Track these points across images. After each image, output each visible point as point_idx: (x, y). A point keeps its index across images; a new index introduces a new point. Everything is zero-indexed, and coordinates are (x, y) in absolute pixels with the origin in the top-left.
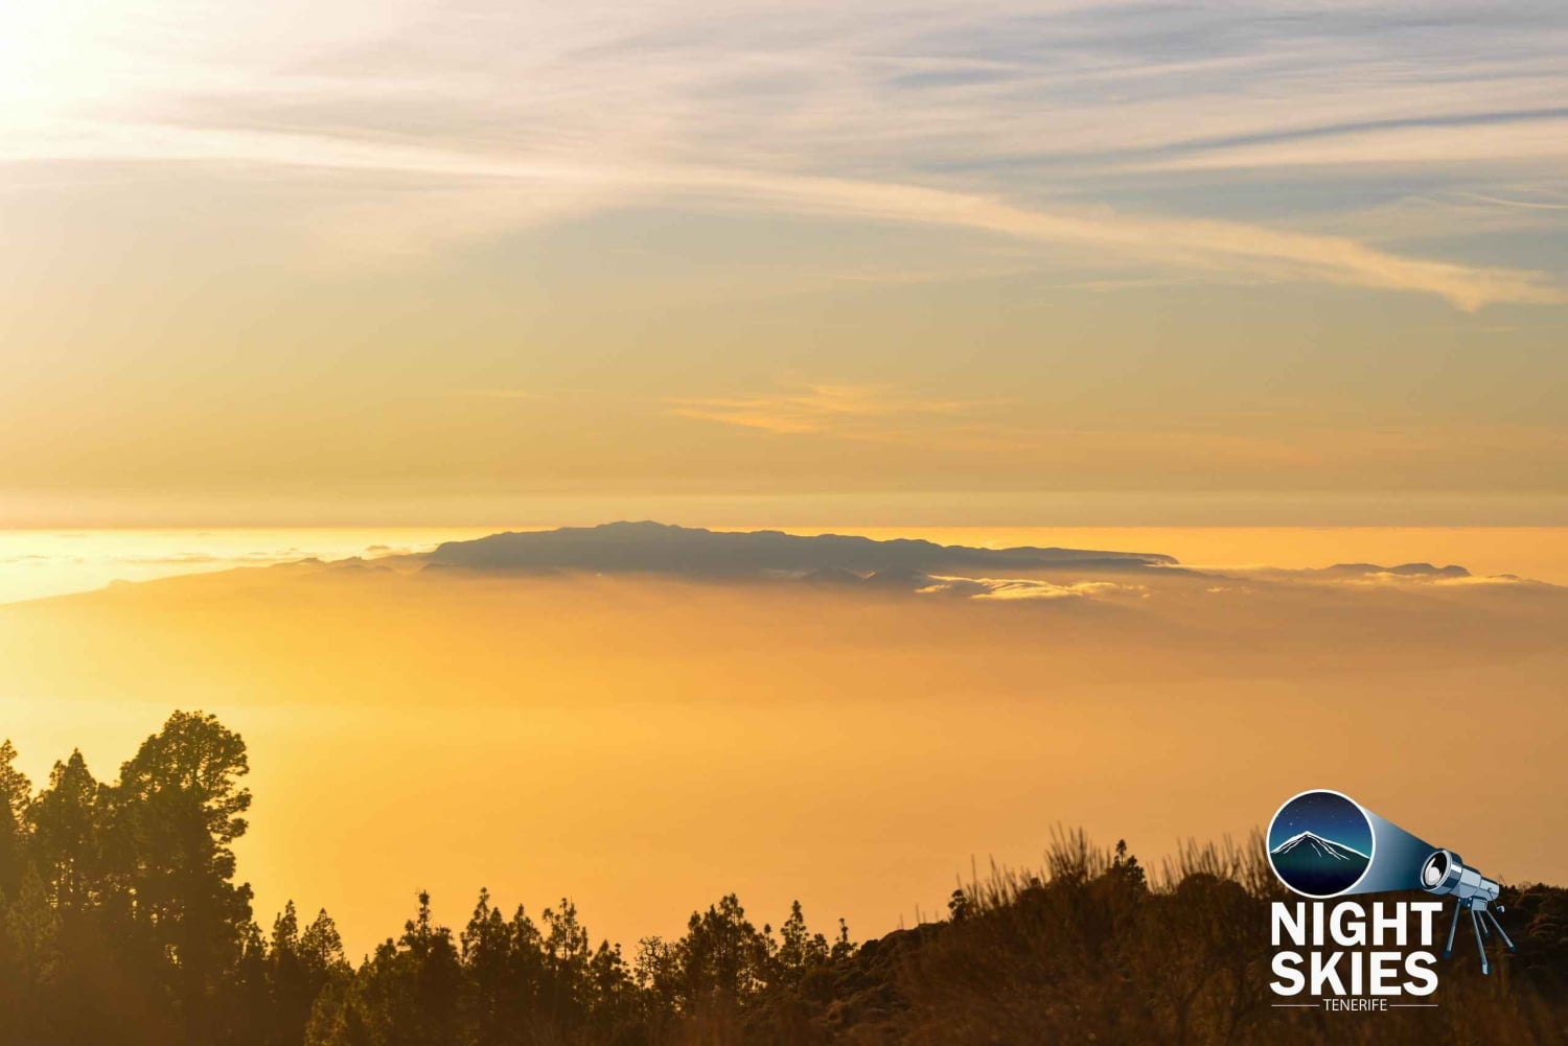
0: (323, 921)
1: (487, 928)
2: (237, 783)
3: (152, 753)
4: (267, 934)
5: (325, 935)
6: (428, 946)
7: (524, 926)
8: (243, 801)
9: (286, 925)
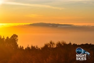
0: (23, 46)
1: (32, 47)
2: (17, 38)
3: (12, 36)
4: (19, 47)
5: (23, 47)
6: (28, 48)
7: (34, 47)
8: (18, 39)
9: (20, 47)
